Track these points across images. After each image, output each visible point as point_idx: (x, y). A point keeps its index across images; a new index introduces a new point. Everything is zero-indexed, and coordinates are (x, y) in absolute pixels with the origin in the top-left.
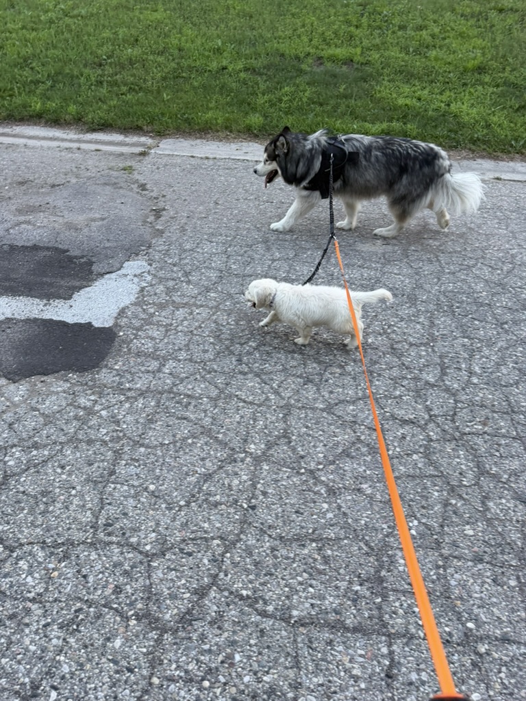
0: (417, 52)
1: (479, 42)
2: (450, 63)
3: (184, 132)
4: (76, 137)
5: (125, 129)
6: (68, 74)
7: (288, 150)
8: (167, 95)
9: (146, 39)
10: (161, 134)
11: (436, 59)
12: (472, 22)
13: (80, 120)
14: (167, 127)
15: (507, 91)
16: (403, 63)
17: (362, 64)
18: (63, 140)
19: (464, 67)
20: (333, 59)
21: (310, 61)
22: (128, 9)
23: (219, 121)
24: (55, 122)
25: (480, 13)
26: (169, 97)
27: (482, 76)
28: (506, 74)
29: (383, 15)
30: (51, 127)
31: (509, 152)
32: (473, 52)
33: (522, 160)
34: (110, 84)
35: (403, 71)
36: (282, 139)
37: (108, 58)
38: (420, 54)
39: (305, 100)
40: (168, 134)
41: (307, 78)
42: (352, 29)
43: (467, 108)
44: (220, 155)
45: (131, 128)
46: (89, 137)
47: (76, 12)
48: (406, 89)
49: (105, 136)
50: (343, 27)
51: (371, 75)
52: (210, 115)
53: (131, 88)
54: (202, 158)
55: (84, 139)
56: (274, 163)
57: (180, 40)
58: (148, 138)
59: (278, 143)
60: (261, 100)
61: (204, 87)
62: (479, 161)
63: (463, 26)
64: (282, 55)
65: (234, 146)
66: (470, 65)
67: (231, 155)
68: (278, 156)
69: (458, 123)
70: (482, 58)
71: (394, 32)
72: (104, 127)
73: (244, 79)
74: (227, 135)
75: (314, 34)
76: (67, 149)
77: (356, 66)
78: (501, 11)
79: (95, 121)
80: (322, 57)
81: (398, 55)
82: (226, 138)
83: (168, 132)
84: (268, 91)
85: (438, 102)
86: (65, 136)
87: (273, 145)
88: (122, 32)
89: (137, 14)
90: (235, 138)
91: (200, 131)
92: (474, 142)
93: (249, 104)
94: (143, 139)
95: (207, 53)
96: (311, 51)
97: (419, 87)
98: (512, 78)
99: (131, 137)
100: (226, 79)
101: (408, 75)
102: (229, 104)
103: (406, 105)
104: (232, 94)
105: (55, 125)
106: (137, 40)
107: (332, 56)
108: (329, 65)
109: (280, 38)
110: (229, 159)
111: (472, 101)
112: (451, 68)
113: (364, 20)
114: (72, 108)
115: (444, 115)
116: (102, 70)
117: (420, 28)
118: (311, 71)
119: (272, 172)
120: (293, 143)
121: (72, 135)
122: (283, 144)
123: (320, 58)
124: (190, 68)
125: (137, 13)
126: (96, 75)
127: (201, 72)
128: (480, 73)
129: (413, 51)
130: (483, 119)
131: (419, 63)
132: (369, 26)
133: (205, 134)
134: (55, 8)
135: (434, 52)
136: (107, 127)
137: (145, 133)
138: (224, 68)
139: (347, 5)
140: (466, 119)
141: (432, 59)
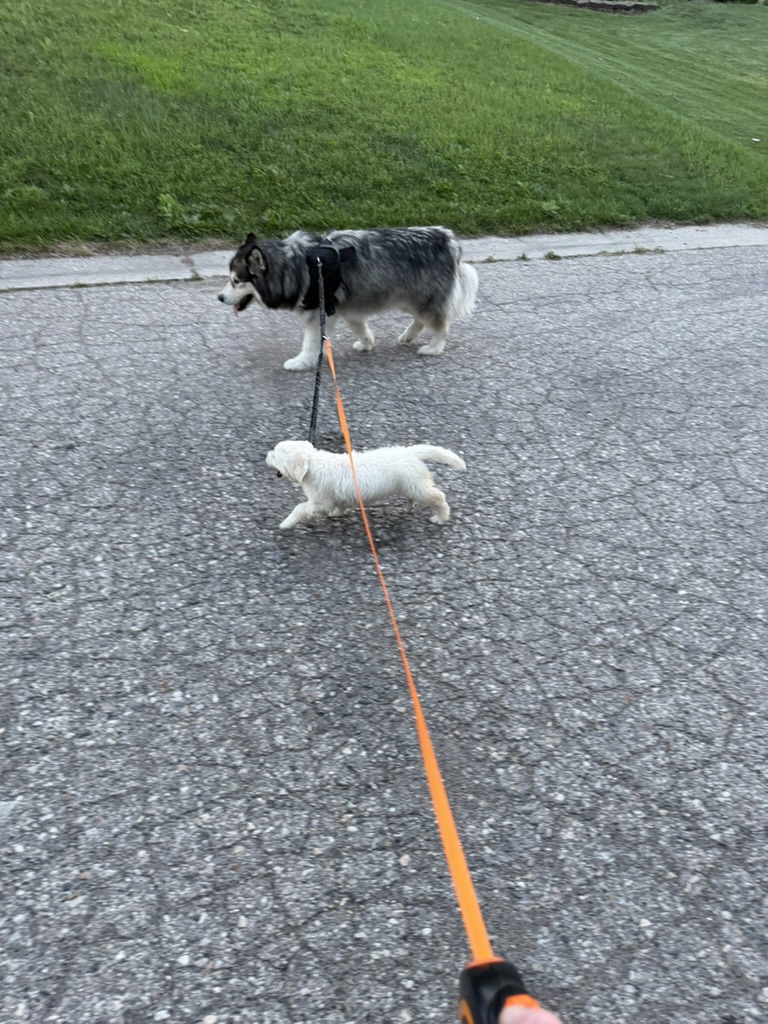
36: (256, 252)
68: (254, 275)
87: (243, 260)
119: (243, 297)
122: (258, 259)
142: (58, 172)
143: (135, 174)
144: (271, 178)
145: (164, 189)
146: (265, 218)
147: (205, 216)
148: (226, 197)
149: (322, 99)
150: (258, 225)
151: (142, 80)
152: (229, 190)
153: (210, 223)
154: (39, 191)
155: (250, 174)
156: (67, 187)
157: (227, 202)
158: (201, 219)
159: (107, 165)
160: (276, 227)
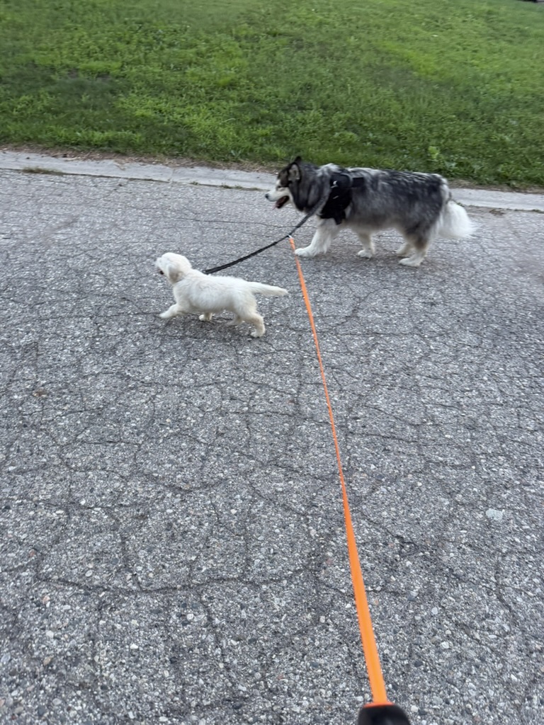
0: (178, 68)
2: (204, 79)
7: (301, 177)
11: (193, 75)
12: (243, 43)
15: (248, 106)
16: (159, 78)
17: (117, 76)
19: (215, 83)
20: (90, 72)
21: (65, 72)
25: (254, 35)
27: (231, 92)
28: (253, 91)
31: (227, 161)
32: (230, 70)
33: (238, 169)
35: (156, 85)
38: (180, 70)
43: (200, 120)
48: (150, 102)
51: (121, 88)
56: (287, 189)
62: (197, 168)
63: (234, 47)
64: (36, 66)
66: (221, 81)
68: (291, 182)
69: (188, 134)
70: (235, 76)
71: (161, 49)
77: (110, 79)
78: (274, 35)
80: (79, 69)
81: (156, 70)
92: (196, 151)
96: (70, 63)
98: (257, 95)
101: (156, 88)
103: (143, 116)
107: (87, 68)
108: (82, 77)
109: (41, 49)
111: (209, 114)
112: (204, 84)
115: (177, 126)
117: (189, 46)
118: (62, 82)
119: (283, 198)
120: (305, 171)
122: (295, 172)
123: (77, 70)
128: (229, 89)
129: (175, 67)
130: (213, 131)
131: (173, 78)
132: (140, 42)
135: (193, 69)
139: (125, 23)
140: (196, 130)
141: (189, 75)
142: (366, 125)
143: (412, 130)
144: (503, 143)
145: (431, 143)
146: (499, 170)
147: (460, 164)
148: (473, 153)
149: (536, 90)
150: (494, 175)
151: (412, 68)
152: (474, 148)
153: (462, 169)
154: (355, 136)
155: (488, 139)
156: (371, 135)
157: (473, 157)
158: (456, 166)
159: (395, 123)
160: (507, 177)
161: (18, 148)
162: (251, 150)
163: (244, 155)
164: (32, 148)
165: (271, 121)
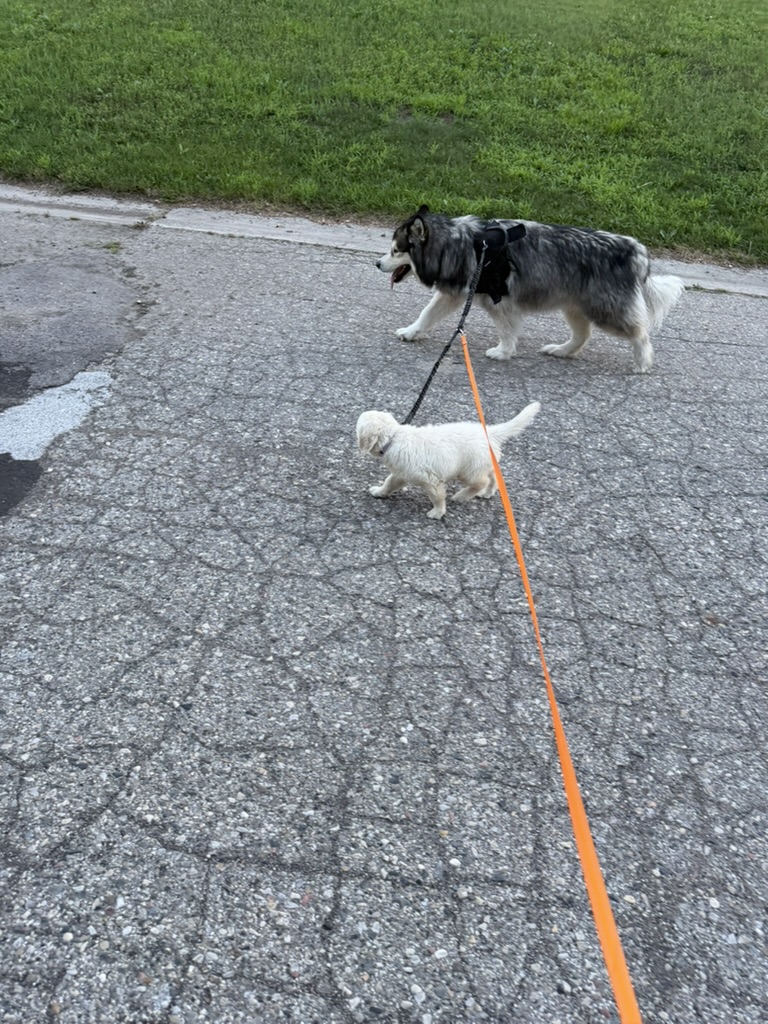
0: (544, 104)
1: (629, 95)
2: (586, 122)
3: (204, 199)
4: (47, 199)
5: (119, 192)
6: (44, 111)
7: (427, 237)
8: (184, 148)
9: (163, 68)
10: (171, 201)
11: (569, 115)
12: (623, 66)
13: (55, 175)
14: (181, 192)
15: (661, 163)
16: (523, 119)
17: (466, 116)
18: (27, 203)
19: (605, 128)
20: (426, 109)
21: (393, 109)
22: (142, 24)
23: (255, 187)
24: (18, 178)
25: (635, 56)
26: (187, 150)
27: (630, 141)
28: (661, 140)
29: (501, 51)
30: (13, 184)
31: (656, 246)
32: (620, 108)
33: (673, 258)
34: (105, 128)
35: (522, 129)
36: (418, 222)
37: (106, 92)
38: (547, 107)
39: (380, 162)
40: (181, 201)
41: (386, 132)
42: (457, 69)
43: (603, 183)
44: (251, 232)
45: (128, 191)
46: (66, 200)
47: (65, 25)
48: (523, 154)
49: (90, 200)
50: (443, 65)
51: (476, 133)
52: (242, 177)
53: (133, 135)
54: (223, 236)
55: (58, 203)
56: (406, 254)
57: (211, 72)
58: (151, 205)
59: (413, 228)
60: (318, 160)
61: (239, 138)
63: (609, 71)
64: (355, 100)
65: (273, 222)
66: (613, 126)
67: (268, 233)
68: (413, 245)
69: (590, 204)
70: (631, 117)
71: (514, 76)
72: (89, 187)
73: (297, 130)
74: (266, 206)
75: (402, 72)
76: (29, 215)
77: (456, 120)
78: (663, 55)
79: (77, 179)
80: (411, 105)
81: (516, 107)
82: (264, 210)
83: (181, 199)
84: (331, 147)
85: (565, 175)
86: (31, 198)
87: (405, 230)
88: (129, 57)
89: (154, 33)
90: (277, 211)
91: (228, 198)
93: (300, 165)
94: (144, 207)
95: (248, 92)
96: (396, 95)
97: (541, 153)
98: (669, 146)
99: (127, 202)
100: (271, 127)
101: (527, 135)
102: (272, 164)
103: (520, 176)
104: (278, 150)
105: (18, 182)
106: (149, 69)
107: (424, 104)
108: (420, 117)
109: (353, 75)
110: (262, 238)
111: (611, 174)
112: (588, 128)
113: (474, 57)
114: (45, 160)
115: (571, 192)
116: (95, 108)
117: (551, 72)
118: (394, 124)
119: (401, 267)
120: (433, 229)
121: (42, 197)
122: (419, 230)
123: (408, 106)
124: (222, 111)
125: (154, 31)
126: (84, 115)
127: (237, 117)
128: (626, 137)
129: (539, 103)
130: (624, 199)
131: (544, 119)
132: (481, 65)
133: (235, 203)
134: (35, 17)
135: (567, 106)
136: (93, 187)
137: (148, 199)
138: (271, 114)
139: (453, 36)
140: (600, 198)
141: (563, 115)
161: (364, 220)
162: (687, 231)
163: (678, 238)
164: (381, 221)
165: (702, 186)
